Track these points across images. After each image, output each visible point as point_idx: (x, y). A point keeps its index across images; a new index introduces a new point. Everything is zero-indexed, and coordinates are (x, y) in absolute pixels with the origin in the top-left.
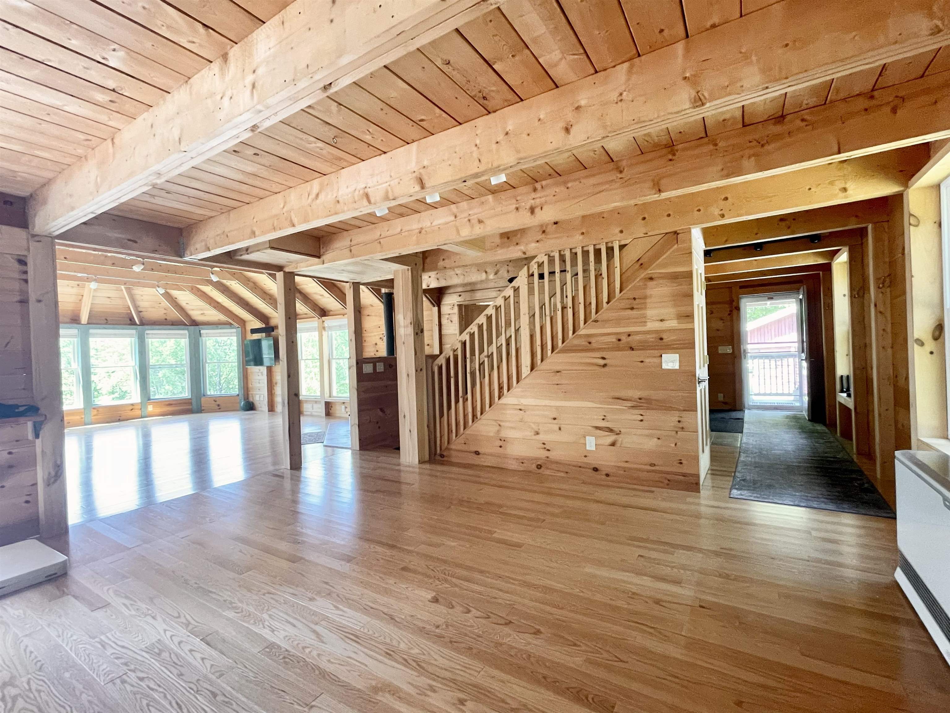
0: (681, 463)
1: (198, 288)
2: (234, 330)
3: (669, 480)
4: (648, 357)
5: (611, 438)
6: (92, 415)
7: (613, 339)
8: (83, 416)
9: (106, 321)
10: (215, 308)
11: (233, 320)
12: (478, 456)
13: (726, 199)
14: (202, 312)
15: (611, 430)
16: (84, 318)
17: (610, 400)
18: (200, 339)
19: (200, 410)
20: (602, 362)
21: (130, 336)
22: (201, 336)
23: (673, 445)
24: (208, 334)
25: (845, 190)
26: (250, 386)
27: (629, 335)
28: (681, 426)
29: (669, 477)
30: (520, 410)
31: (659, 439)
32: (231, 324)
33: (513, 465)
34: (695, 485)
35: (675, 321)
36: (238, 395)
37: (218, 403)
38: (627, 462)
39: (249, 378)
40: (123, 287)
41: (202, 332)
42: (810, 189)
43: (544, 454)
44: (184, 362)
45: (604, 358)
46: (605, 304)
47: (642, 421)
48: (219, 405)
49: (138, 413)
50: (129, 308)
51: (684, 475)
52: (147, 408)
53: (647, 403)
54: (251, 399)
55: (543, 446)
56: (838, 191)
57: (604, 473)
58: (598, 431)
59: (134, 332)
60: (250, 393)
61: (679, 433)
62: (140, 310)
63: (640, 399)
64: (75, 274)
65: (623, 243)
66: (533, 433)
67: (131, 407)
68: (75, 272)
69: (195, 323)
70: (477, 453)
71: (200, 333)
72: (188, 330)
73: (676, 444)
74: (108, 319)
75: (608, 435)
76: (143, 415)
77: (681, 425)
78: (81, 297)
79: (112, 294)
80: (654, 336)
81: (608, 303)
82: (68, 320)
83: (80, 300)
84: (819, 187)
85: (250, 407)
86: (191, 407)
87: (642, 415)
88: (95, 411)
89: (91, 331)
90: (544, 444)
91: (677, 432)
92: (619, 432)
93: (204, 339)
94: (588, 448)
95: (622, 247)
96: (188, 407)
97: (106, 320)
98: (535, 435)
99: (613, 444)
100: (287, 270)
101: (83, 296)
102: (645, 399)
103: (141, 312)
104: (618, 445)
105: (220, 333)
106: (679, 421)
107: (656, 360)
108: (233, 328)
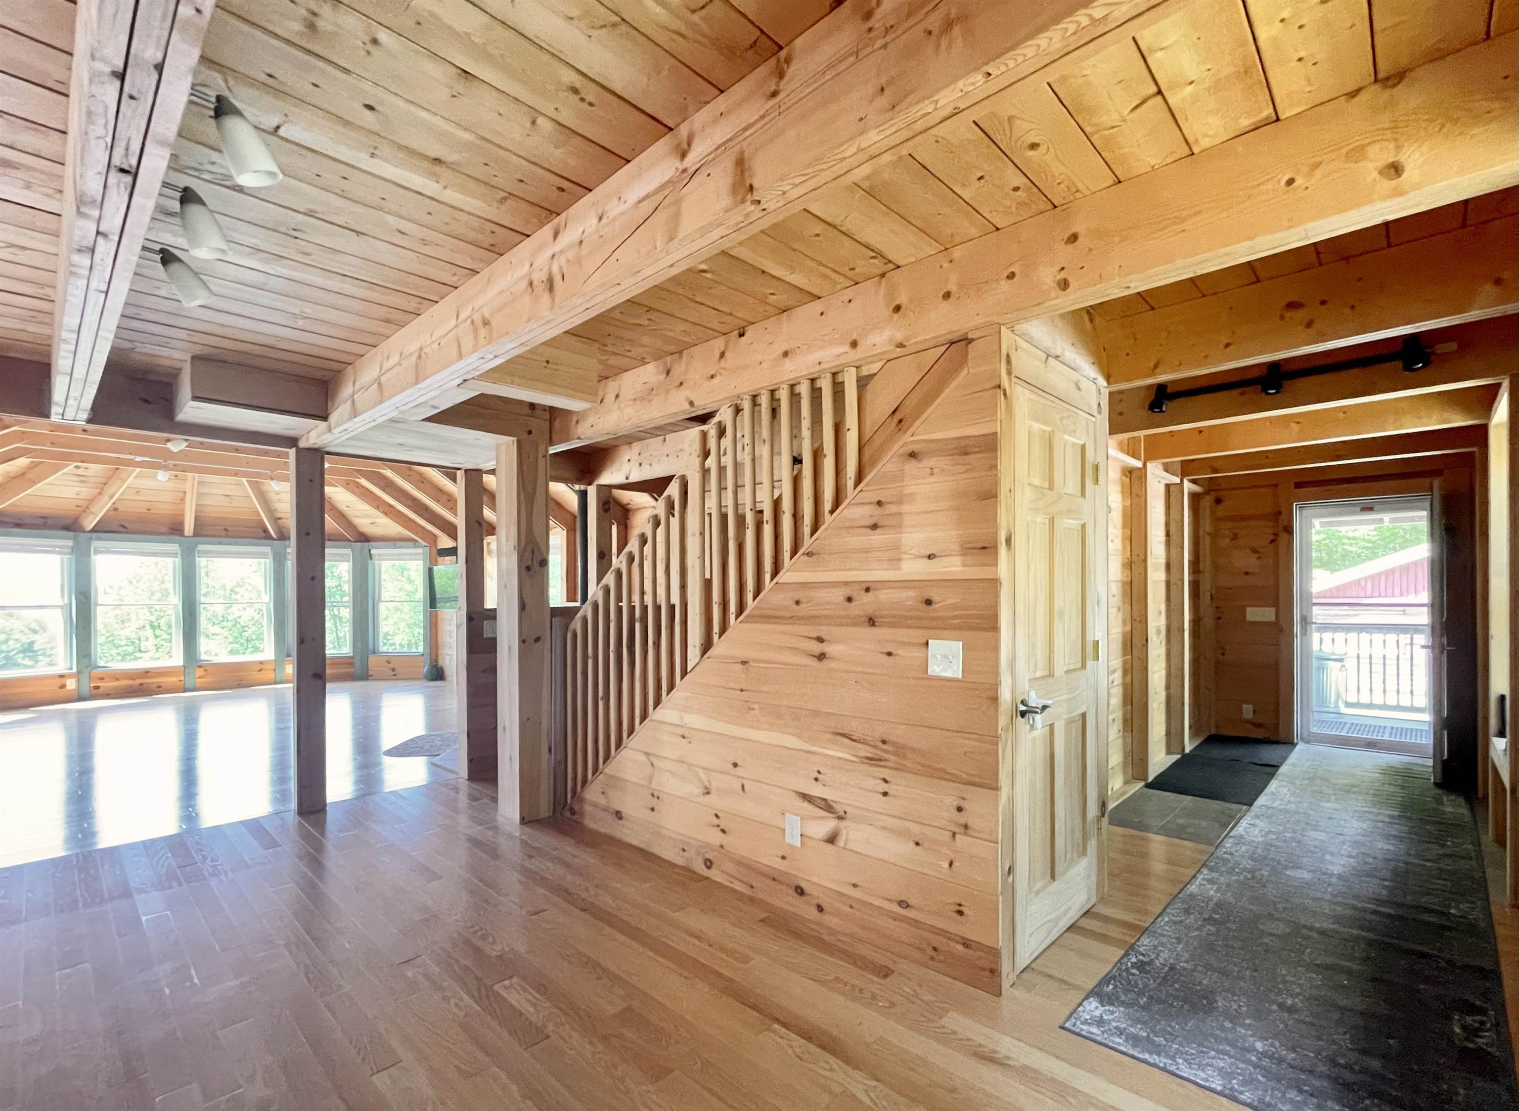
0: (960, 913)
1: (357, 483)
2: (420, 550)
3: (935, 949)
4: (904, 644)
5: (828, 825)
6: (197, 676)
7: (839, 595)
8: (182, 678)
9: (225, 532)
10: (386, 514)
11: (417, 534)
12: (620, 822)
13: (1074, 238)
14: (370, 521)
15: (827, 806)
16: (189, 527)
17: (829, 736)
18: (370, 562)
19: (365, 676)
20: (817, 648)
21: (263, 555)
22: (371, 558)
23: (946, 865)
24: (383, 555)
25: (1396, 169)
26: (440, 640)
27: (868, 590)
28: (962, 821)
29: (938, 941)
30: (683, 737)
31: (917, 844)
32: (414, 540)
33: (668, 853)
34: (987, 973)
35: (957, 560)
36: (423, 655)
37: (391, 666)
38: (855, 886)
39: (440, 627)
40: (244, 480)
41: (373, 551)
42: (1290, 182)
43: (716, 838)
44: (346, 599)
45: (820, 640)
46: (827, 515)
47: (885, 794)
48: (393, 670)
49: (270, 675)
50: (258, 512)
51: (966, 944)
52: (284, 668)
53: (895, 754)
54: (440, 663)
55: (716, 821)
56: (1375, 174)
57: (815, 901)
58: (806, 805)
59: (268, 549)
60: (440, 652)
61: (958, 836)
62: (278, 515)
63: (884, 742)
64: (131, 457)
65: (865, 371)
66: (700, 790)
67: (260, 667)
68: (131, 454)
69: (364, 538)
70: (619, 815)
71: (371, 555)
72: (351, 547)
73: (951, 864)
74: (228, 528)
75: (823, 818)
76: (278, 679)
77: (961, 818)
78: (182, 494)
79: (233, 490)
80: (912, 593)
81: (832, 512)
82: (164, 529)
83: (182, 500)
84: (1318, 173)
85: (437, 674)
86: (353, 670)
87: (886, 781)
88: (202, 670)
89: (201, 547)
90: (717, 816)
91: (954, 834)
92: (842, 813)
93: (377, 562)
94: (788, 840)
95: (863, 383)
96: (348, 670)
97: (226, 530)
98: (704, 794)
99: (832, 839)
100: (302, 444)
101: (185, 492)
102: (894, 744)
103: (280, 518)
104: (841, 842)
105: (399, 555)
106: (960, 809)
107: (918, 653)
108: (418, 547)
